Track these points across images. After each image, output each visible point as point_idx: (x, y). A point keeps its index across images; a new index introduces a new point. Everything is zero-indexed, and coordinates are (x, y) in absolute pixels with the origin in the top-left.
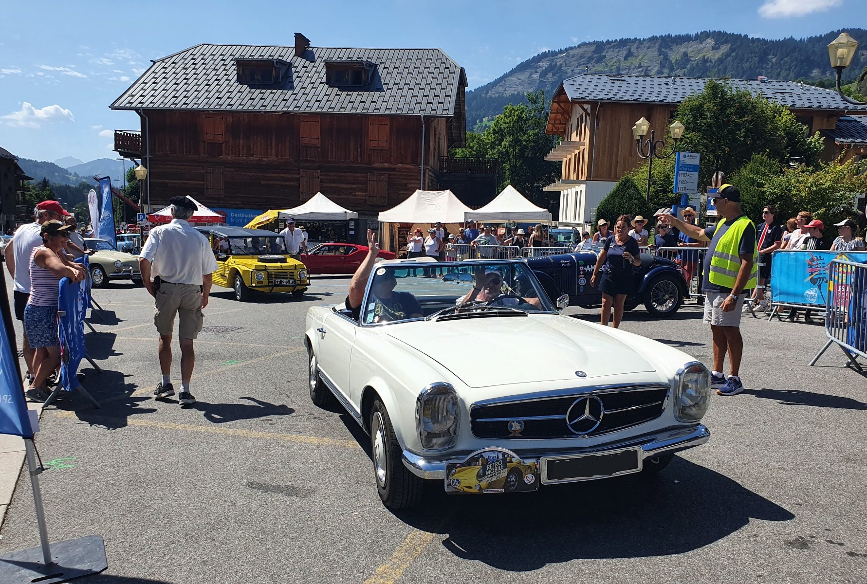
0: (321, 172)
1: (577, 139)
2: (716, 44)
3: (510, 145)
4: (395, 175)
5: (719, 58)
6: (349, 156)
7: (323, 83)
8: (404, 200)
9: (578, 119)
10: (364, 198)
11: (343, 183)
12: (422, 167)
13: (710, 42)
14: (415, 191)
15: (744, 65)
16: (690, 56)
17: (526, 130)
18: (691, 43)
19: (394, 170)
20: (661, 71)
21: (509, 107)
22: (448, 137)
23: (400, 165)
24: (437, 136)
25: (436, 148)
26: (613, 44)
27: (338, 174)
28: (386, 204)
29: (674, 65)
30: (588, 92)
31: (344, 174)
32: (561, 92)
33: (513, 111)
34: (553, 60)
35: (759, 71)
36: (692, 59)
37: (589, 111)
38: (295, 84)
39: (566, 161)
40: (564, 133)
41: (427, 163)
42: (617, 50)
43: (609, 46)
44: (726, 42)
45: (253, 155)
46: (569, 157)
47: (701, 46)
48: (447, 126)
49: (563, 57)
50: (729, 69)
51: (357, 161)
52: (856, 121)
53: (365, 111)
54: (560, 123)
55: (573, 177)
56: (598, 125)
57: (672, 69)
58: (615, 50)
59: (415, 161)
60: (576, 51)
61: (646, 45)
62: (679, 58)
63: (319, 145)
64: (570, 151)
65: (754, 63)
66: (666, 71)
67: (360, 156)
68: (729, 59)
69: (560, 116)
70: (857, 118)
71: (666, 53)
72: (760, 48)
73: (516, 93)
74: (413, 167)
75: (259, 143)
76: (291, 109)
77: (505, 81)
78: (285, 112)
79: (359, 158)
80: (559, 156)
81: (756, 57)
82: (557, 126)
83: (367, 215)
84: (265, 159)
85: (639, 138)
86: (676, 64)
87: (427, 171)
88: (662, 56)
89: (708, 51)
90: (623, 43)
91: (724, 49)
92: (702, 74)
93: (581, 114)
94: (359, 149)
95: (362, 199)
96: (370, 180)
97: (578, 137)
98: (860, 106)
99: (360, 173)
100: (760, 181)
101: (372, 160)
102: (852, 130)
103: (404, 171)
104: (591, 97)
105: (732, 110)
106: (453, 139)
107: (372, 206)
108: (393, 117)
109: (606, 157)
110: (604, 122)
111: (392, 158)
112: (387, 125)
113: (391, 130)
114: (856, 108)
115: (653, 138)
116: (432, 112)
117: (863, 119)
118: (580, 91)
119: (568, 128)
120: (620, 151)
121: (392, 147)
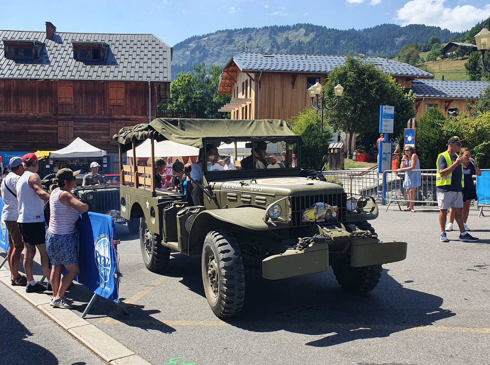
0: (74, 122)
1: (244, 97)
2: (306, 32)
4: (130, 123)
5: (309, 41)
6: (95, 110)
7: (71, 58)
9: (243, 83)
10: (107, 140)
11: (91, 130)
12: (150, 117)
13: (303, 31)
15: (325, 46)
16: (290, 40)
17: (194, 91)
18: (290, 31)
19: (129, 120)
20: (271, 50)
21: (181, 74)
22: (158, 96)
23: (133, 116)
26: (239, 32)
27: (87, 123)
29: (280, 46)
30: (252, 65)
31: (92, 124)
33: (184, 78)
34: (199, 42)
35: (335, 50)
36: (292, 42)
37: (253, 77)
38: (50, 59)
39: (234, 112)
40: (231, 92)
41: (153, 115)
42: (242, 35)
43: (236, 33)
44: (313, 31)
45: (21, 111)
46: (237, 109)
47: (297, 33)
48: (157, 88)
49: (206, 40)
50: (315, 49)
51: (101, 113)
52: (422, 83)
53: (106, 79)
54: (228, 85)
56: (260, 87)
57: (279, 49)
58: (240, 35)
59: (145, 113)
60: (214, 36)
61: (261, 33)
62: (283, 40)
63: (72, 103)
65: (332, 44)
66: (275, 50)
67: (104, 111)
68: (315, 42)
69: (228, 81)
70: (421, 81)
71: (275, 37)
72: (335, 35)
74: (143, 117)
75: (26, 102)
76: (50, 77)
78: (46, 80)
79: (103, 112)
80: (229, 108)
81: (332, 41)
82: (226, 88)
84: (31, 114)
85: (315, 96)
86: (281, 46)
88: (272, 40)
89: (301, 36)
90: (246, 31)
91: (312, 35)
92: (299, 52)
93: (246, 79)
94: (103, 106)
95: (106, 141)
96: (111, 127)
97: (244, 96)
98: (426, 74)
99: (104, 123)
100: (438, 124)
101: (113, 113)
102: (421, 89)
103: (137, 121)
104: (255, 68)
105: (365, 76)
106: (160, 97)
107: (113, 146)
108: (127, 83)
109: (267, 109)
110: (264, 85)
111: (127, 111)
112: (123, 88)
113: (126, 92)
114: (423, 75)
115: (323, 96)
116: (156, 79)
117: (426, 82)
118: (247, 64)
119: (235, 90)
120: (275, 105)
121: (127, 104)
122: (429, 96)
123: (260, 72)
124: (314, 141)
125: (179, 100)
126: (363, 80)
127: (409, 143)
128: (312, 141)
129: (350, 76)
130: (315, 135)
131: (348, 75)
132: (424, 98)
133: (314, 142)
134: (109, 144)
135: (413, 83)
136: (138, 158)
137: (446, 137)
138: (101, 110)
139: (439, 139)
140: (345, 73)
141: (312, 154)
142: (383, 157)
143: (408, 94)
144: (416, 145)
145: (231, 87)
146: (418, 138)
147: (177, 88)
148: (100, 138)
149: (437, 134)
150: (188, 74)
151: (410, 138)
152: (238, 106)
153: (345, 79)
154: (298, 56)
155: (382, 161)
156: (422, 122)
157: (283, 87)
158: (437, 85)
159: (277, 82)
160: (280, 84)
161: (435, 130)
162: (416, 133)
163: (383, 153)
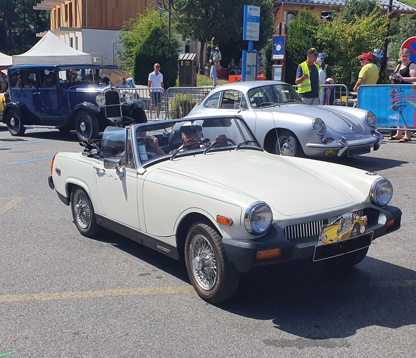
39: (55, 11)
46: (58, 7)
80: (49, 6)
100: (311, 30)
109: (97, 8)
120: (108, 3)
122: (288, 1)
128: (158, 49)
144: (285, 57)
152: (60, 3)
155: (246, 75)
162: (286, 41)
163: (247, 65)
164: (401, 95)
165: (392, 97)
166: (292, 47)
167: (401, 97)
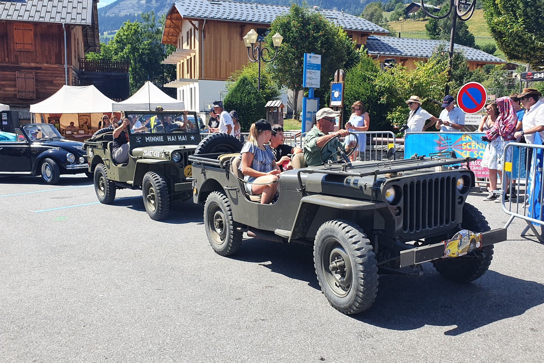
1: (188, 48)
3: (130, 52)
4: (41, 73)
8: (53, 94)
9: (188, 32)
12: (66, 66)
14: (62, 86)
17: (142, 41)
19: (40, 68)
21: (127, 23)
22: (84, 43)
23: (46, 65)
24: (76, 41)
25: (77, 51)
28: (35, 98)
30: (195, 11)
32: (174, 10)
33: (131, 26)
37: (197, 26)
39: (180, 65)
40: (176, 43)
41: (70, 63)
46: (182, 61)
48: (83, 34)
51: (5, 60)
53: (9, 18)
54: (173, 35)
55: (187, 76)
56: (204, 37)
59: (59, 61)
64: (183, 56)
67: (8, 57)
69: (172, 30)
70: (377, 36)
73: (128, 14)
74: (58, 66)
77: (119, 5)
79: (7, 59)
80: (174, 60)
82: (170, 37)
83: (18, 107)
85: (250, 45)
87: (70, 69)
93: (190, 28)
94: (6, 51)
95: (12, 94)
96: (18, 78)
97: (189, 46)
98: (381, 29)
99: (8, 72)
100: (370, 77)
101: (19, 60)
102: (377, 45)
103: (50, 70)
104: (198, 15)
105: (311, 27)
106: (88, 45)
107: (21, 99)
108: (36, 24)
109: (212, 61)
110: (209, 35)
111: (38, 59)
112: (31, 30)
113: (35, 35)
114: (378, 30)
115: (260, 46)
116: (72, 21)
117: (382, 38)
118: (189, 11)
119: (180, 40)
120: (222, 58)
121: (37, 49)
122: (384, 54)
123: (203, 20)
124: (247, 97)
125: (124, 51)
126: (308, 31)
127: (335, 100)
128: (245, 97)
129: (294, 25)
130: (249, 91)
131: (292, 24)
132: (379, 55)
133: (247, 99)
134: (16, 98)
135: (368, 39)
136: (49, 114)
137: (378, 93)
138: (5, 56)
139: (369, 96)
140: (289, 23)
141: (245, 112)
142: (307, 117)
143: (359, 49)
144: (343, 103)
145: (177, 36)
146: (347, 94)
147: (123, 37)
148: (5, 90)
149: (368, 90)
150: (135, 23)
151: (336, 94)
152: (183, 58)
153: (288, 29)
154: (248, 5)
155: (307, 121)
156: (353, 75)
157: (230, 38)
158: (393, 43)
159: (224, 33)
160: (226, 35)
161: (365, 84)
162: (344, 88)
163: (307, 112)
164: (447, 143)
165: (438, 145)
166: (351, 94)
167: (448, 146)
